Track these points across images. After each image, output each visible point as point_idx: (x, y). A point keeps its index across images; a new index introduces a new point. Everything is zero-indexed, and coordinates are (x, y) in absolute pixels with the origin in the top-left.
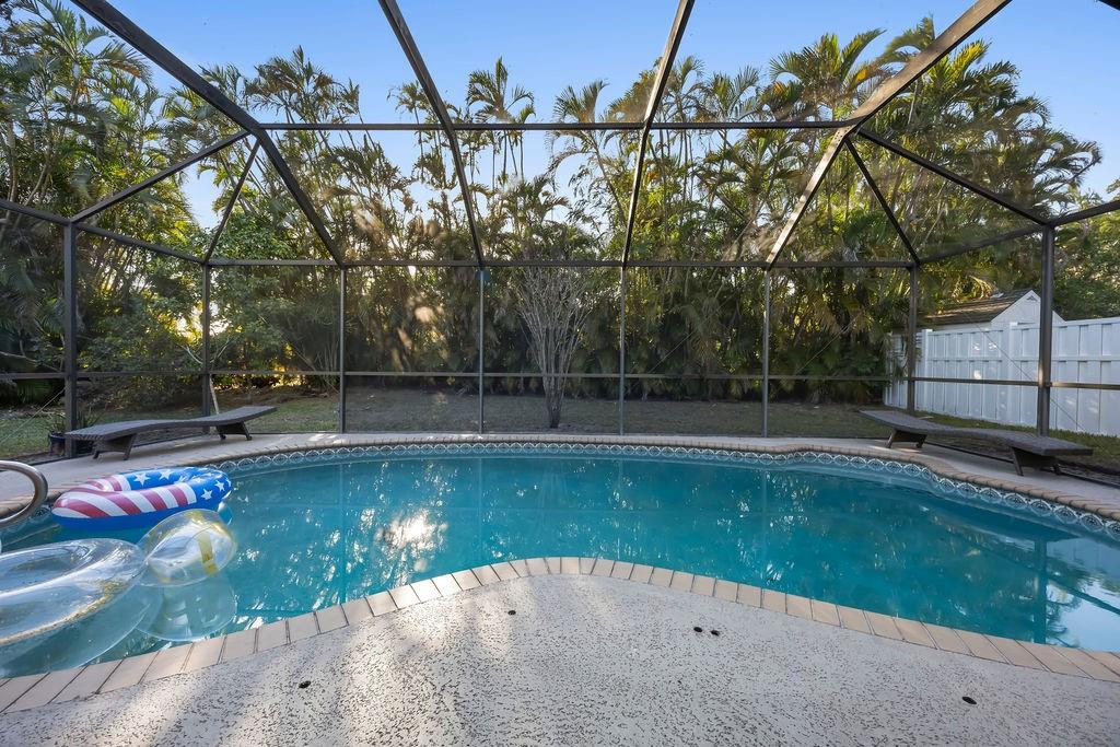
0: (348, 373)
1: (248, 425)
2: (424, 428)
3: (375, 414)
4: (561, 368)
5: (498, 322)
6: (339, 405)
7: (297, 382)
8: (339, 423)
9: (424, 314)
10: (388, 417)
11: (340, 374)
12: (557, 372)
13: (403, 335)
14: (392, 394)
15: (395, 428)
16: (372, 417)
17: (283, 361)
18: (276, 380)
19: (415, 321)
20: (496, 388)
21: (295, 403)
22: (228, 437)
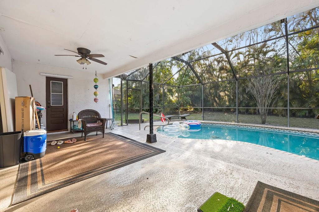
0: (204, 108)
1: (186, 117)
2: (222, 121)
3: (210, 118)
4: (266, 106)
5: (248, 92)
6: (202, 115)
7: (192, 110)
8: (202, 119)
9: (222, 94)
10: (213, 118)
11: (203, 108)
12: (264, 107)
13: (216, 99)
14: (214, 113)
15: (215, 120)
16: (209, 118)
17: (190, 105)
18: (188, 109)
19: (220, 95)
20: (247, 112)
21: (193, 114)
22: (183, 120)
